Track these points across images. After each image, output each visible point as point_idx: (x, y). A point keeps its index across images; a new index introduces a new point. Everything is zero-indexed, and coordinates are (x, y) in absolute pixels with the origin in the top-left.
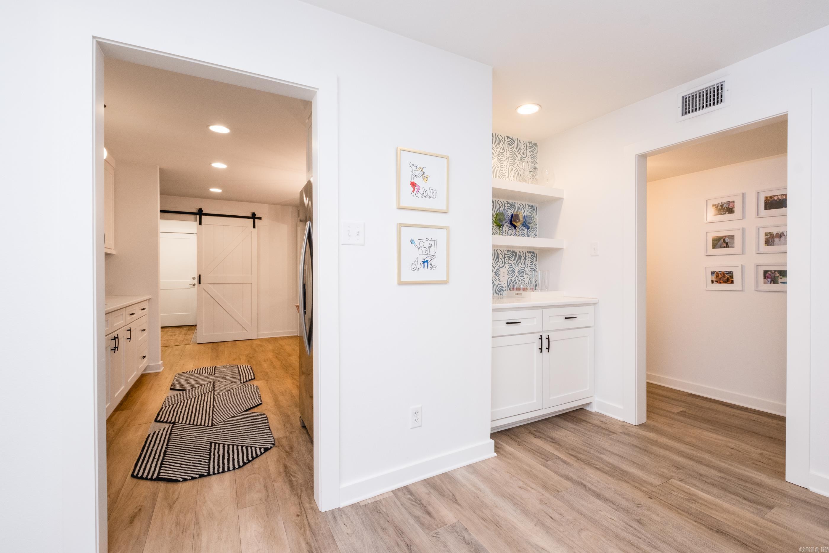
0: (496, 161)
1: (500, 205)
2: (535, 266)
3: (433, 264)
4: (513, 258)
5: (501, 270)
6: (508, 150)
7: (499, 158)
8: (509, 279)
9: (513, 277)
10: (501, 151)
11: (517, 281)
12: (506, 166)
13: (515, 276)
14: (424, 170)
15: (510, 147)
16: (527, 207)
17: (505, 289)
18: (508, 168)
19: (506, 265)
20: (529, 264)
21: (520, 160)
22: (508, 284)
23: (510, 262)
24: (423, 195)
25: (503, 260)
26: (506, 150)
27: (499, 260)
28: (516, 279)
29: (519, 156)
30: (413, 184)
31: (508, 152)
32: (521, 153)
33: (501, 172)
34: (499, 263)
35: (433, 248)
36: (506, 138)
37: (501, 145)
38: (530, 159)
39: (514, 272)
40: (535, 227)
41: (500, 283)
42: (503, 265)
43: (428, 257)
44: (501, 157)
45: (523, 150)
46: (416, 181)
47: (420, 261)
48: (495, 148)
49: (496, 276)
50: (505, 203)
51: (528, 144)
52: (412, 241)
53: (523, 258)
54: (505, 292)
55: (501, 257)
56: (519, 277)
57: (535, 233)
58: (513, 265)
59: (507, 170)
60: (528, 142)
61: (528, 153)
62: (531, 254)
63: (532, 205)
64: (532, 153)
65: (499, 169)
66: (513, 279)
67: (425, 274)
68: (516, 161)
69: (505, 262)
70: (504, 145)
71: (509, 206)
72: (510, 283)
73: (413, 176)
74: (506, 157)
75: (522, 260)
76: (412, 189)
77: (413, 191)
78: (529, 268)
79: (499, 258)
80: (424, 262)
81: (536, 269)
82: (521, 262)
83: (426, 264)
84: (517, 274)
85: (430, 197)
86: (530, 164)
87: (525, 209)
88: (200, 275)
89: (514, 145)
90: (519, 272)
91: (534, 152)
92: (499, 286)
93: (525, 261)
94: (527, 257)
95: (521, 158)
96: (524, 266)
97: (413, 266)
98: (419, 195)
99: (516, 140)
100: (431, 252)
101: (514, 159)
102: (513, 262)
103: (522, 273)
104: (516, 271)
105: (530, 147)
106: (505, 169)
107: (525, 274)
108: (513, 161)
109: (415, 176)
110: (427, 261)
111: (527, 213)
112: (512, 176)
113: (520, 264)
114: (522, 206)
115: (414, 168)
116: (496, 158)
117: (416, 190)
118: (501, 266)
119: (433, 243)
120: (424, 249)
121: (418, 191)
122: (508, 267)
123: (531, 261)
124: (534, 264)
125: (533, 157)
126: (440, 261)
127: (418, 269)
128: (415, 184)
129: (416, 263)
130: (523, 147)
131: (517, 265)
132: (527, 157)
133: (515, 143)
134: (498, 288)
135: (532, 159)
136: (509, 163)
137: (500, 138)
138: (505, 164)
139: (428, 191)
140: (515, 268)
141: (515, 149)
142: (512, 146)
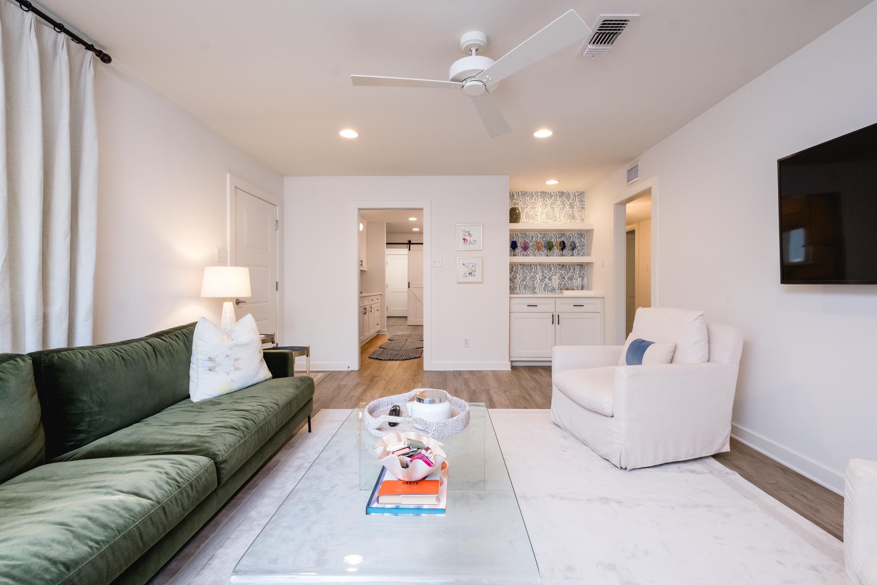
0: (549, 209)
1: (553, 236)
2: (583, 274)
3: (475, 274)
4: (564, 269)
5: (553, 277)
6: (559, 200)
7: (552, 206)
8: (560, 283)
9: (563, 281)
10: (554, 202)
11: (567, 284)
12: (557, 211)
13: (565, 281)
14: (470, 232)
15: (561, 198)
16: (576, 235)
17: (556, 289)
18: (559, 212)
19: (557, 274)
20: (577, 273)
21: (569, 205)
22: (559, 286)
23: (560, 272)
24: (469, 243)
25: (555, 271)
26: (557, 201)
27: (551, 271)
28: (566, 283)
29: (569, 203)
30: (464, 239)
31: (559, 202)
32: (570, 201)
33: (553, 215)
34: (551, 273)
35: (474, 267)
36: (557, 193)
37: (553, 198)
38: (578, 203)
39: (564, 278)
40: (583, 248)
41: (552, 285)
42: (554, 274)
43: (472, 271)
44: (553, 206)
45: (571, 198)
46: (466, 237)
47: (468, 273)
48: (548, 201)
49: (549, 281)
50: (557, 234)
51: (576, 193)
52: (464, 264)
53: (572, 269)
54: (557, 291)
55: (553, 268)
56: (569, 282)
57: (583, 252)
58: (563, 274)
59: (558, 213)
60: (577, 192)
61: (577, 199)
62: (580, 266)
63: (581, 234)
64: (580, 199)
65: (552, 213)
66: (563, 283)
67: (470, 279)
68: (566, 206)
69: (557, 271)
70: (556, 198)
71: (560, 236)
72: (560, 285)
73: (464, 236)
74: (557, 205)
75: (571, 270)
76: (464, 241)
77: (464, 242)
78: (577, 276)
79: (552, 270)
80: (470, 273)
81: (584, 276)
82: (571, 272)
83: (471, 274)
84: (567, 279)
85: (473, 244)
86: (578, 206)
87: (574, 237)
88: (409, 282)
89: (564, 196)
90: (568, 278)
91: (582, 198)
92: (552, 287)
93: (574, 271)
94: (575, 269)
95: (570, 204)
96: (573, 274)
97: (464, 275)
98: (467, 243)
99: (566, 192)
100: (474, 269)
101: (564, 205)
102: (564, 272)
103: (571, 279)
104: (566, 278)
105: (579, 195)
106: (557, 212)
107: (574, 280)
108: (563, 207)
109: (465, 235)
110: (471, 273)
111: (576, 239)
112: (562, 216)
113: (570, 273)
114: (571, 235)
115: (465, 232)
116: (549, 207)
117: (466, 242)
118: (553, 274)
119: (474, 265)
120: (470, 268)
121: (467, 242)
122: (559, 275)
123: (579, 271)
124: (582, 273)
125: (581, 201)
126: (478, 273)
127: (466, 276)
128: (465, 239)
129: (466, 274)
130: (572, 196)
131: (566, 274)
132: (576, 202)
133: (565, 194)
134: (550, 288)
135: (581, 202)
136: (560, 208)
137: (553, 193)
138: (556, 209)
139: (472, 242)
140: (565, 276)
141: (564, 199)
142: (563, 197)
